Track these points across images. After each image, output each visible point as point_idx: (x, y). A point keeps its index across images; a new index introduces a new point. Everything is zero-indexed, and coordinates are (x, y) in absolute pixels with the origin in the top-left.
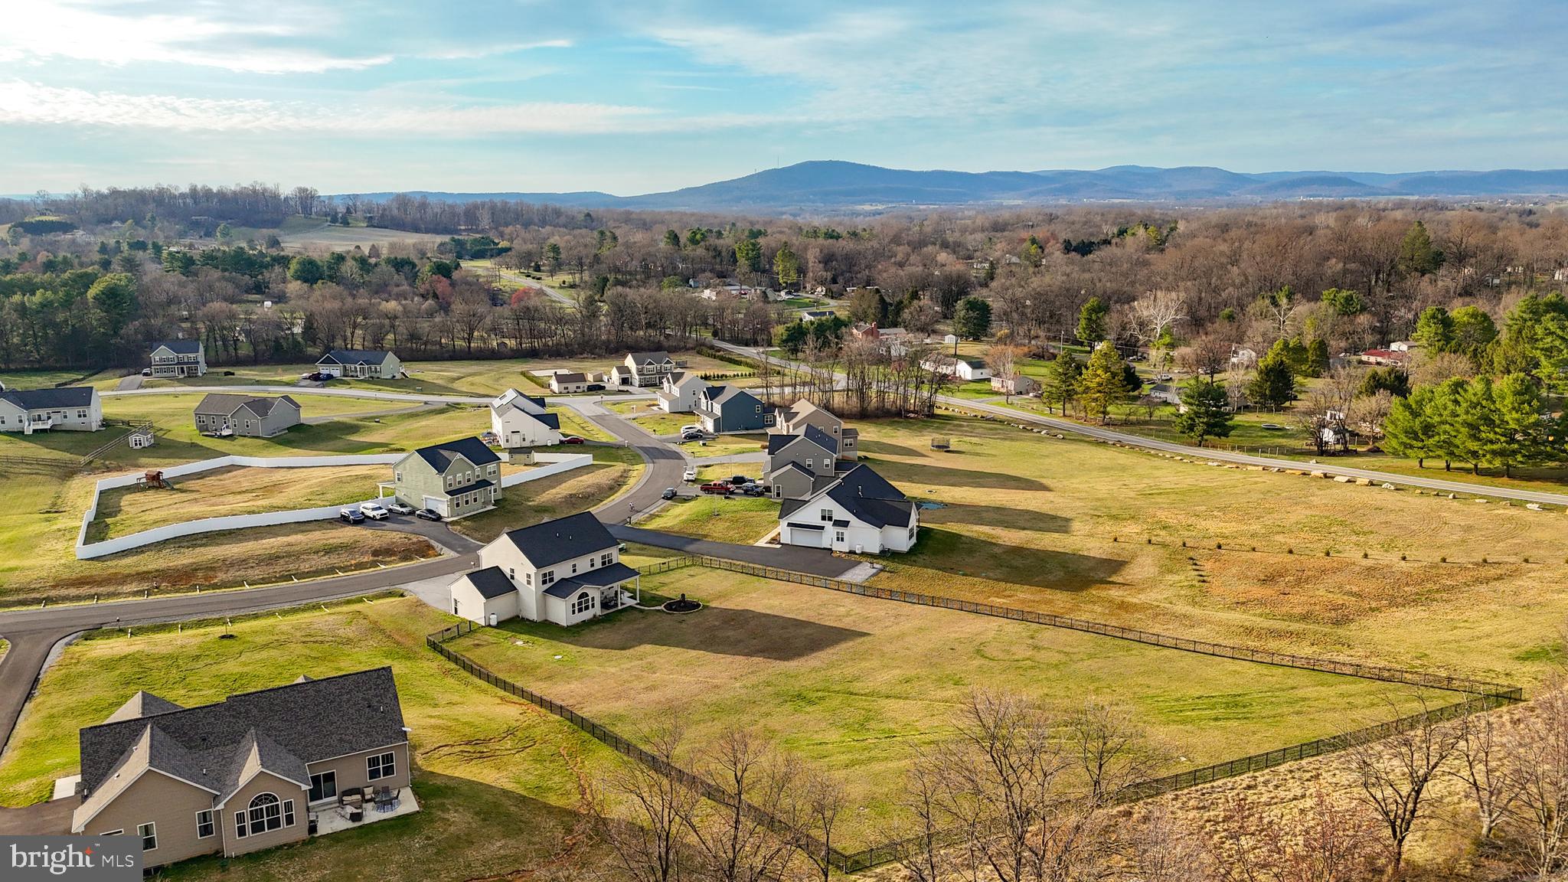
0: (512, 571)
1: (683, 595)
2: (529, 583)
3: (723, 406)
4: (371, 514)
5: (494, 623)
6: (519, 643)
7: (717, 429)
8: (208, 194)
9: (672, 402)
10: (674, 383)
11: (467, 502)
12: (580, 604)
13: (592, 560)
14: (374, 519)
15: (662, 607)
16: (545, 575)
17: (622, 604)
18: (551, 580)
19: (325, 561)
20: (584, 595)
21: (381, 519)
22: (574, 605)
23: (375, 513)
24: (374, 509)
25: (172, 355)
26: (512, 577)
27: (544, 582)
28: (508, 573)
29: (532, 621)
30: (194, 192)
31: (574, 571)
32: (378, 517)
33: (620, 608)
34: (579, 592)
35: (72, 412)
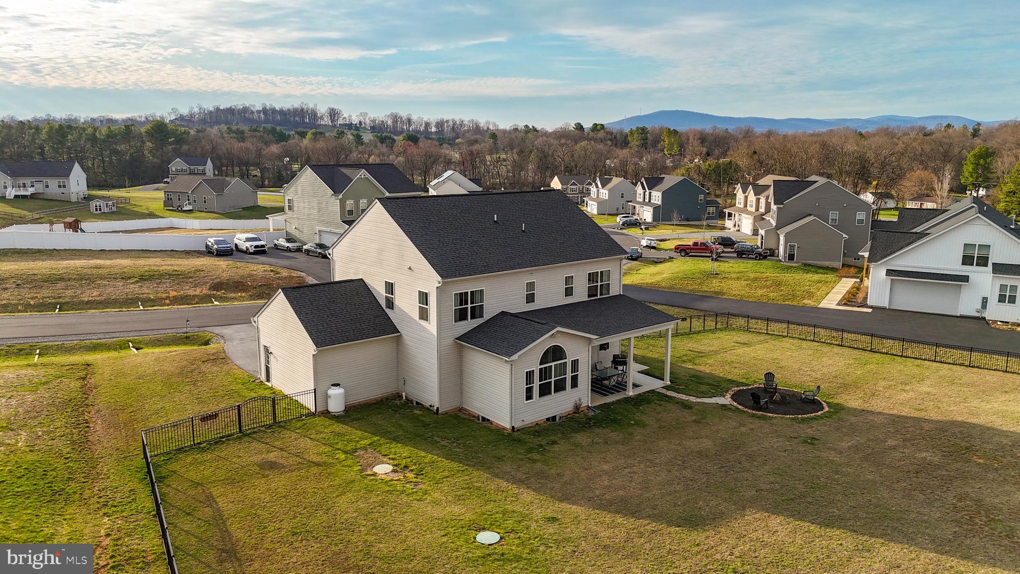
0: (390, 287)
1: (769, 376)
2: (424, 315)
3: (665, 194)
4: (244, 245)
5: (336, 405)
6: (383, 469)
7: (656, 218)
8: (274, 111)
9: (601, 203)
10: (603, 187)
12: (544, 374)
13: (569, 280)
14: (246, 252)
15: (726, 400)
16: (462, 298)
17: (635, 386)
18: (477, 312)
19: (134, 289)
20: (556, 353)
21: (255, 253)
22: (530, 375)
23: (248, 244)
24: (248, 240)
25: (185, 166)
26: (390, 304)
27: (461, 316)
28: (380, 291)
29: (428, 409)
30: (265, 111)
31: (530, 298)
32: (252, 250)
33: (631, 393)
34: (544, 343)
35: (53, 182)
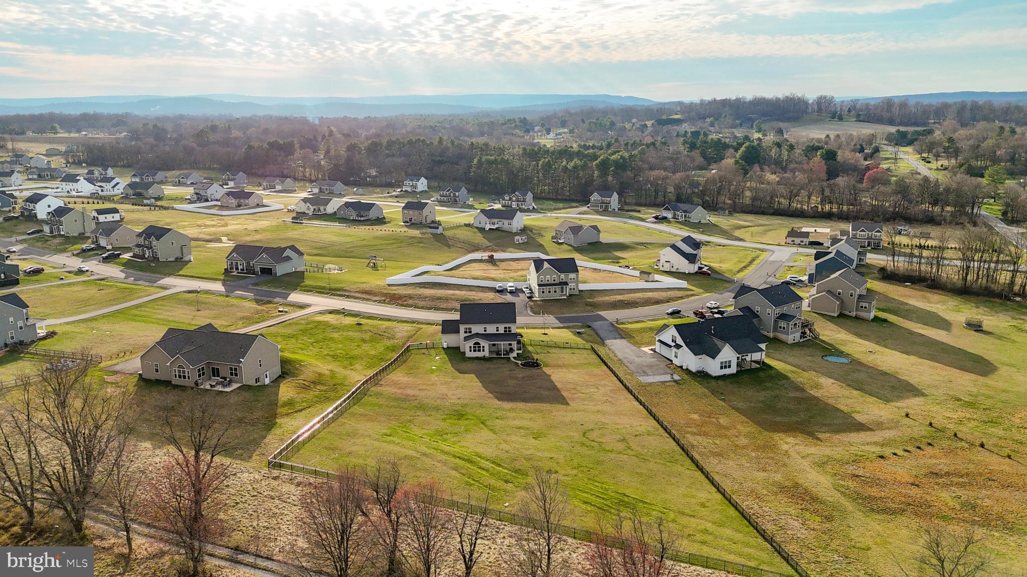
11: (549, 292)
15: (521, 362)
16: (466, 329)
20: (477, 343)
22: (470, 347)
25: (599, 198)
27: (466, 332)
35: (506, 222)
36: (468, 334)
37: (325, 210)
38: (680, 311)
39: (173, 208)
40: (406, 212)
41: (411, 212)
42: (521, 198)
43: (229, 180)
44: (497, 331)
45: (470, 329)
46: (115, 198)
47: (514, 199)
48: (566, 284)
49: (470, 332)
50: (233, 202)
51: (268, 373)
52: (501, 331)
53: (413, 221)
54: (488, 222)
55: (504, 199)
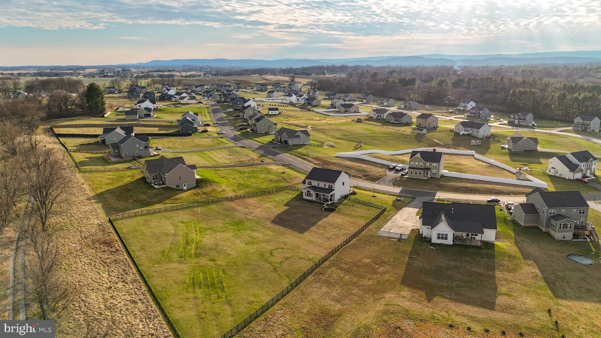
11: (416, 173)
22: (305, 193)
35: (475, 130)
36: (310, 186)
37: (383, 116)
38: (499, 201)
39: (313, 111)
40: (418, 119)
41: (421, 120)
42: (522, 117)
43: (364, 99)
44: (325, 186)
45: (311, 182)
46: (297, 105)
47: (517, 117)
48: (429, 169)
49: (311, 184)
50: (343, 109)
51: (186, 184)
52: (327, 187)
53: (422, 126)
54: (463, 130)
55: (510, 117)
